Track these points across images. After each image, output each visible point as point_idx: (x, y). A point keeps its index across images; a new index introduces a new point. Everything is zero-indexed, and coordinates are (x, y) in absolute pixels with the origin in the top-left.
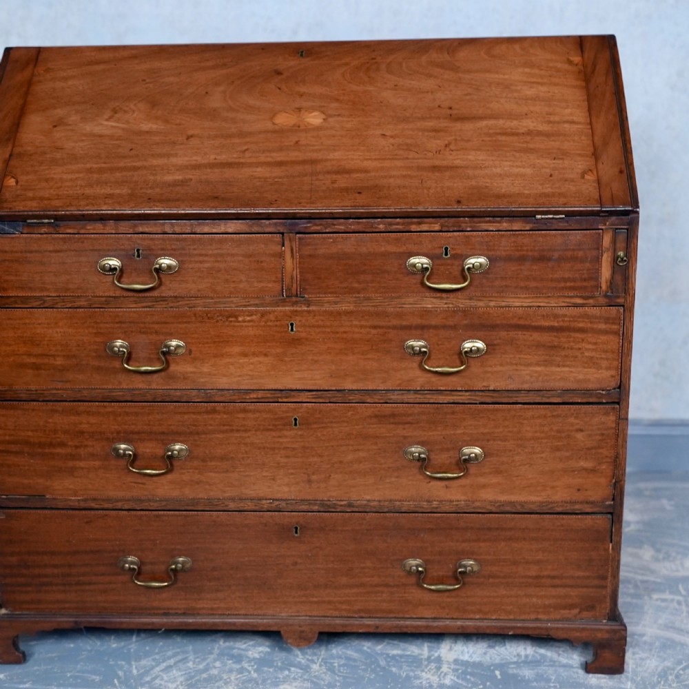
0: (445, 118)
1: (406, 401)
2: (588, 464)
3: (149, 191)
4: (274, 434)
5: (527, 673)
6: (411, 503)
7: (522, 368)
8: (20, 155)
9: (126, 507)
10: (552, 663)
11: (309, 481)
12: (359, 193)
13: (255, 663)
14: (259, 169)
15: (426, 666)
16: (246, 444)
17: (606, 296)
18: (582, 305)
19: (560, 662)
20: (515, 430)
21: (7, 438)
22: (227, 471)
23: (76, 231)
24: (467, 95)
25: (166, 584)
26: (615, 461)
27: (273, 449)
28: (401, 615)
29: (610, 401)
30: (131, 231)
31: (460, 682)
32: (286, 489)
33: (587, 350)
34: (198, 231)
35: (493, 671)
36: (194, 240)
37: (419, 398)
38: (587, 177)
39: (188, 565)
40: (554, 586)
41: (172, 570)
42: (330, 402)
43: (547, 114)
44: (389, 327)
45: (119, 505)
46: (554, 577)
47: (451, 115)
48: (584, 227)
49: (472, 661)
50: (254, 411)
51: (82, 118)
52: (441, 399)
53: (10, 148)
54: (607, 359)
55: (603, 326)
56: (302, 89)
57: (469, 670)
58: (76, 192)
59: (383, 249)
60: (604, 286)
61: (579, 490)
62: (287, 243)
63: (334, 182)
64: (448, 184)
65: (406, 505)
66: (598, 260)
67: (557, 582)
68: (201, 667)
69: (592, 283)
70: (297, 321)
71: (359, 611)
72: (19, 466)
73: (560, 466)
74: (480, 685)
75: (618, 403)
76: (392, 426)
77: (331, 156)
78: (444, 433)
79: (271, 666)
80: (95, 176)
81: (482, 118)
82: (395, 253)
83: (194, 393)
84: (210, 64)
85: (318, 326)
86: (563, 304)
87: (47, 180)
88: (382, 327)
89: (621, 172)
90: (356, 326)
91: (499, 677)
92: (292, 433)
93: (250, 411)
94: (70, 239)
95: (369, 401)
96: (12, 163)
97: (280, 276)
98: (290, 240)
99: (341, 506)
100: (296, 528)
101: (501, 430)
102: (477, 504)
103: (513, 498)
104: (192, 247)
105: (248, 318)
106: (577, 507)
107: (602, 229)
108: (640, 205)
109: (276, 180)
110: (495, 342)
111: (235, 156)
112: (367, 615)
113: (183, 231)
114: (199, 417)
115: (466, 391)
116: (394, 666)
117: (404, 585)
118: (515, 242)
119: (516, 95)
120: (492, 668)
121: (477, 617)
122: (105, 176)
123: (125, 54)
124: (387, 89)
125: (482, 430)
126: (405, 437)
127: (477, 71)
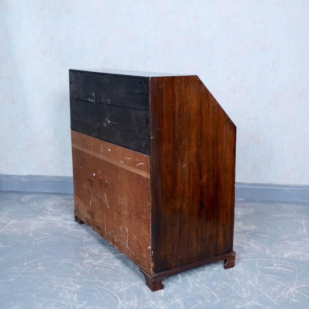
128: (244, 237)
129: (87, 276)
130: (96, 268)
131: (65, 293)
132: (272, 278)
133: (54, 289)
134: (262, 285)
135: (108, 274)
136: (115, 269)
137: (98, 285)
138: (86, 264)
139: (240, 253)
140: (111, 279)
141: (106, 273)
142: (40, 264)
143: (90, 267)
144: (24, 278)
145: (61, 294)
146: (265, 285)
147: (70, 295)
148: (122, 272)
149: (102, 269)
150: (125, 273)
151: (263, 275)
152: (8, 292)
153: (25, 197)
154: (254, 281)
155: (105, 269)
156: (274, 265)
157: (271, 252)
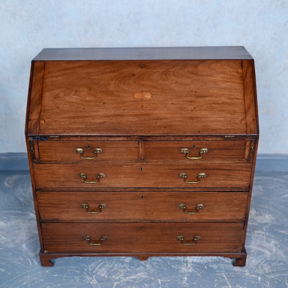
0: (194, 96)
1: (179, 191)
2: (238, 209)
3: (92, 127)
4: (135, 201)
5: (215, 267)
6: (180, 220)
7: (218, 181)
8: (44, 110)
9: (86, 222)
10: (223, 262)
11: (147, 214)
12: (165, 128)
13: (128, 265)
14: (130, 118)
15: (183, 264)
16: (126, 204)
17: (247, 160)
18: (239, 163)
19: (225, 262)
20: (215, 199)
21: (45, 202)
22: (119, 212)
23: (67, 140)
24: (202, 86)
25: (100, 244)
26: (246, 208)
27: (135, 205)
28: (176, 251)
29: (246, 190)
30: (86, 140)
31: (194, 271)
32: (139, 216)
33: (239, 176)
34: (110, 140)
35: (204, 266)
36: (108, 143)
37: (183, 190)
38: (242, 122)
39: (107, 238)
40: (225, 243)
41: (102, 240)
42: (154, 191)
43: (229, 95)
44: (174, 169)
45: (84, 221)
46: (225, 240)
47: (196, 95)
48: (241, 139)
49: (197, 262)
50: (129, 194)
51: (64, 94)
52: (191, 190)
53: (40, 107)
54: (246, 179)
55: (245, 169)
56: (143, 83)
57: (197, 266)
58: (66, 126)
59: (173, 146)
60: (246, 157)
61: (234, 216)
62: (140, 144)
63: (156, 123)
64: (195, 124)
65: (178, 220)
66: (245, 149)
67: (226, 241)
68: (111, 266)
69: (242, 156)
70: (143, 167)
71: (162, 250)
72: (49, 210)
73: (229, 209)
74: (200, 272)
75: (249, 191)
76: (174, 198)
77: (155, 112)
78: (191, 200)
79: (133, 266)
80: (72, 120)
81: (207, 97)
82: (177, 147)
83: (108, 189)
84: (108, 70)
85: (151, 169)
86: (233, 162)
87: (55, 121)
88: (172, 169)
89: (254, 120)
90: (163, 169)
91: (206, 269)
92: (141, 200)
93: (127, 194)
94: (65, 142)
95: (167, 191)
96: (42, 114)
97: (138, 154)
98: (141, 143)
99: (157, 221)
100: (142, 228)
101: (210, 199)
102: (201, 220)
103: (213, 218)
104: (108, 145)
105: (127, 167)
106: (233, 221)
107: (247, 140)
108: (260, 132)
109: (136, 122)
110: (209, 174)
111: (121, 112)
112: (164, 251)
113: (104, 140)
114: (110, 196)
115: (199, 188)
116: (173, 265)
117: (177, 243)
118: (217, 144)
119: (219, 86)
120: (204, 265)
121: (200, 251)
122: (76, 120)
123: (77, 65)
124: (173, 83)
125: (204, 199)
126: (178, 201)
127: (205, 76)
139: (263, 264)
153: (7, 179)
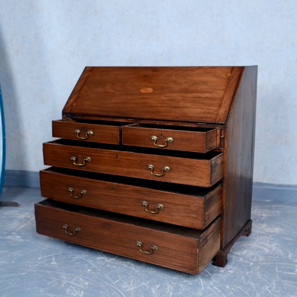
128: (266, 240)
129: (98, 273)
130: (108, 266)
131: (73, 290)
132: (292, 285)
133: (63, 284)
134: (279, 291)
135: (119, 272)
136: (127, 267)
137: (106, 283)
138: (98, 261)
139: (260, 256)
140: (121, 278)
141: (117, 271)
142: (54, 259)
143: (102, 264)
144: (35, 273)
145: (68, 291)
146: (283, 292)
147: (76, 292)
148: (133, 271)
149: (114, 267)
150: (136, 272)
151: (282, 281)
152: (17, 285)
154: (271, 287)
155: (117, 267)
156: (295, 270)
157: (294, 256)
